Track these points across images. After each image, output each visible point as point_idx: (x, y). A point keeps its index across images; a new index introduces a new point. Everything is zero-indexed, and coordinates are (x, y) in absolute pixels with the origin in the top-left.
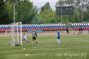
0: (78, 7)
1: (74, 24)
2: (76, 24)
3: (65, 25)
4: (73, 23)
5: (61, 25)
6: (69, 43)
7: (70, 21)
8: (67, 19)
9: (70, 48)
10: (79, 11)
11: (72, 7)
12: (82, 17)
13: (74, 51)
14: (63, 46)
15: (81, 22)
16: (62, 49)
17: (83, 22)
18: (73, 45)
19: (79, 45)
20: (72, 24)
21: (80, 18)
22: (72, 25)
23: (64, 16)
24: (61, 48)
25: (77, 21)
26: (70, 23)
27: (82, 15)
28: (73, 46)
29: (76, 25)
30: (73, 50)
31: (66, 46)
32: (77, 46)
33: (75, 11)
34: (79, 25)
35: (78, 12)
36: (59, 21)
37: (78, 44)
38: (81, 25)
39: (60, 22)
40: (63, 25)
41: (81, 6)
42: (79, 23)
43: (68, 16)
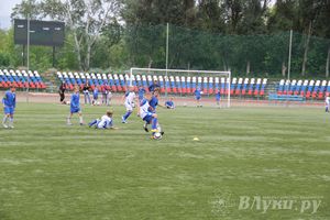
0: (78, 26)
1: (65, 73)
2: (70, 73)
3: (37, 75)
4: (61, 69)
5: (26, 75)
6: (48, 128)
7: (55, 63)
8: (46, 59)
9: (48, 143)
10: (81, 36)
11: (61, 25)
12: (88, 56)
13: (59, 151)
14: (28, 137)
15: (85, 69)
16: (24, 144)
17: (92, 70)
18: (57, 135)
19: (73, 134)
20: (59, 73)
21: (83, 58)
22: (60, 76)
23: (36, 47)
24: (21, 141)
25: (73, 66)
26: (53, 70)
27: (89, 48)
28: (59, 138)
29: (72, 77)
30: (57, 148)
31: (38, 135)
32: (69, 137)
33: (70, 36)
34: (78, 77)
35: (78, 39)
36: (21, 63)
37: (72, 131)
38: (83, 77)
39: (25, 65)
40: (32, 75)
41: (85, 24)
42: (78, 70)
43: (48, 49)
